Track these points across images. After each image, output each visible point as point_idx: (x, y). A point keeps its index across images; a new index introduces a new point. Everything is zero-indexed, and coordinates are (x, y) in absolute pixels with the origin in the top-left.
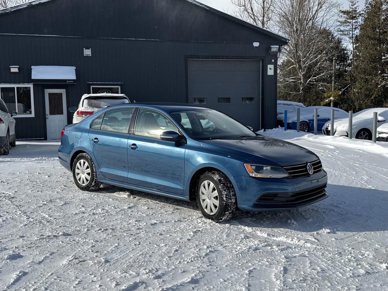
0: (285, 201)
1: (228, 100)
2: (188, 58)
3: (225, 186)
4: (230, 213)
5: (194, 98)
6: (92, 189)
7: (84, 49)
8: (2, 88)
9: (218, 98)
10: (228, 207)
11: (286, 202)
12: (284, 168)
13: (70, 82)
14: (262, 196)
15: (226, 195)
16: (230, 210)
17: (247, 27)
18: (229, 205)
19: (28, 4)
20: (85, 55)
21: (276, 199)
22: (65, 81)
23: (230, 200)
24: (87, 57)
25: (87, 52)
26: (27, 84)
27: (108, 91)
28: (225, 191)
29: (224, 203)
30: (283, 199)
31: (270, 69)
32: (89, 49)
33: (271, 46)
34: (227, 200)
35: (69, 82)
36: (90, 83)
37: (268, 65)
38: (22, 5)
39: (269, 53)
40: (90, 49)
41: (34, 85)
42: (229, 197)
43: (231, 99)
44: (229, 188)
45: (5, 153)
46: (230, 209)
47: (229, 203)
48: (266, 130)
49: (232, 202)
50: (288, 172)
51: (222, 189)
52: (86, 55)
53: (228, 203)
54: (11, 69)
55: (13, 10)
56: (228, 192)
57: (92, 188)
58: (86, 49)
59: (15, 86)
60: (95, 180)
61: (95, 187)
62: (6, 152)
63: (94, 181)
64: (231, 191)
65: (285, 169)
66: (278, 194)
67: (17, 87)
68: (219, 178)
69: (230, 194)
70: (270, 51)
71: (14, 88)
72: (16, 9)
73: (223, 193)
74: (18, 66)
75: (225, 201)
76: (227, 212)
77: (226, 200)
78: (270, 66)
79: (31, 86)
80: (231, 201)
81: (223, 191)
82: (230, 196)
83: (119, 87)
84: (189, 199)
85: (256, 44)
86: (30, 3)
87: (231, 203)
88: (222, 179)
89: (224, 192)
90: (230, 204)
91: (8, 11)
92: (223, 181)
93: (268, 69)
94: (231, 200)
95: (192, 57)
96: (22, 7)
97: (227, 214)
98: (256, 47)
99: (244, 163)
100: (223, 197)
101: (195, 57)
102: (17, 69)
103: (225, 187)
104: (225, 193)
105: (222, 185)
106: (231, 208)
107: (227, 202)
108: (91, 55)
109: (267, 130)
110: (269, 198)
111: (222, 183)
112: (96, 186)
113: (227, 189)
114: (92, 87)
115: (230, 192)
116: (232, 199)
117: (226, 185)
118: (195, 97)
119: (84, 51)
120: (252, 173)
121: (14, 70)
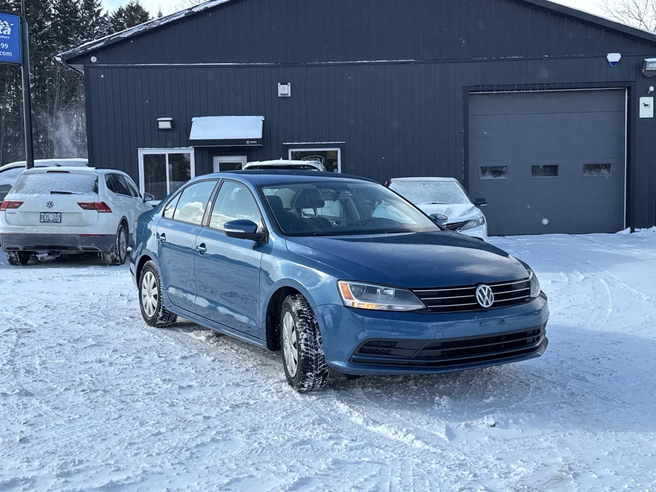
0: (413, 357)
1: (553, 169)
2: (470, 91)
3: (307, 322)
4: (317, 376)
5: (481, 168)
6: (160, 324)
7: (279, 84)
8: (146, 155)
9: (533, 166)
10: (310, 363)
11: (416, 358)
12: (414, 292)
13: (253, 144)
14: (365, 345)
15: (306, 340)
16: (316, 370)
17: (596, 24)
18: (312, 361)
19: (187, 12)
20: (279, 96)
21: (393, 351)
22: (243, 141)
23: (314, 350)
24: (284, 98)
25: (284, 90)
26: (185, 148)
27: (319, 158)
28: (305, 332)
29: (302, 354)
30: (409, 354)
31: (646, 105)
32: (287, 84)
33: (645, 60)
34: (307, 349)
35: (250, 144)
36: (287, 143)
37: (640, 98)
38: (177, 14)
39: (643, 74)
40: (289, 84)
41: (196, 149)
42: (313, 343)
43: (559, 167)
44: (314, 327)
45: (116, 262)
46: (314, 366)
47: (311, 355)
48: (636, 230)
49: (319, 354)
50: (422, 300)
51: (299, 328)
52: (281, 94)
53: (309, 356)
54: (159, 122)
55: (162, 24)
56: (311, 334)
57: (160, 322)
58: (281, 84)
59: (166, 152)
60: (163, 307)
61: (165, 321)
62: (118, 261)
63: (161, 310)
64: (318, 333)
65: (416, 295)
66: (397, 342)
67: (169, 155)
68: (300, 308)
69: (316, 338)
70: (643, 70)
71: (165, 155)
72: (167, 21)
73: (300, 335)
74: (170, 119)
75: (303, 352)
76: (311, 374)
77: (305, 350)
78: (643, 100)
79: (190, 152)
80: (316, 352)
81: (300, 332)
82: (315, 343)
83: (339, 150)
84: (266, 345)
85: (614, 57)
86: (190, 9)
87: (316, 355)
88: (305, 309)
89: (302, 335)
90: (314, 358)
91: (154, 26)
92: (305, 314)
93: (642, 106)
94: (317, 350)
95: (476, 88)
96: (177, 18)
97: (311, 376)
98: (614, 63)
99: (338, 280)
100: (300, 343)
101: (483, 89)
102: (169, 123)
103: (305, 325)
104: (305, 336)
105: (301, 320)
106: (317, 366)
107: (308, 353)
108: (290, 95)
109: (638, 230)
110: (380, 349)
111: (301, 318)
112: (166, 319)
113: (309, 329)
114: (290, 151)
115: (315, 334)
116: (319, 349)
117: (309, 321)
118: (483, 165)
119: (279, 88)
120: (351, 298)
121: (165, 124)
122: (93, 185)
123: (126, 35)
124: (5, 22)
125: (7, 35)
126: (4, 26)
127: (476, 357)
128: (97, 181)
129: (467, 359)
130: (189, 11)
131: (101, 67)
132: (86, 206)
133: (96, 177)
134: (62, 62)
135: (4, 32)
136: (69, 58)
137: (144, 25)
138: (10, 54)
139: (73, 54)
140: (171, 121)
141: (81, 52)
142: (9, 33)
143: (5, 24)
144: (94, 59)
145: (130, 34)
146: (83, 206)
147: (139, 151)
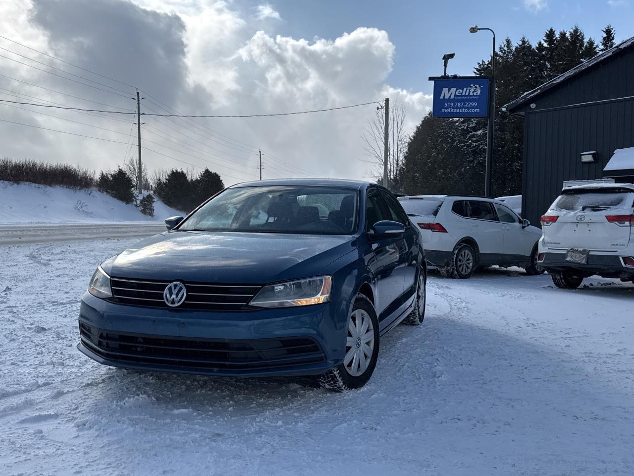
0: (97, 344)
11: (99, 346)
12: (111, 280)
21: (91, 336)
30: (96, 341)
38: (605, 54)
45: (452, 276)
50: (112, 289)
54: (582, 156)
55: (590, 65)
62: (455, 275)
65: (110, 283)
66: (90, 328)
72: (595, 62)
74: (593, 152)
96: (605, 57)
102: (591, 156)
121: (587, 158)
122: (436, 209)
123: (558, 81)
124: (476, 85)
125: (477, 96)
126: (475, 89)
127: (152, 358)
128: (440, 206)
129: (142, 358)
130: (616, 49)
131: (538, 112)
132: (423, 226)
133: (441, 203)
134: (507, 111)
135: (475, 94)
136: (512, 108)
137: (575, 69)
138: (478, 110)
139: (516, 104)
140: (593, 155)
141: (521, 101)
142: (478, 94)
143: (476, 87)
144: (533, 106)
145: (562, 79)
146: (421, 226)
147: (564, 184)
